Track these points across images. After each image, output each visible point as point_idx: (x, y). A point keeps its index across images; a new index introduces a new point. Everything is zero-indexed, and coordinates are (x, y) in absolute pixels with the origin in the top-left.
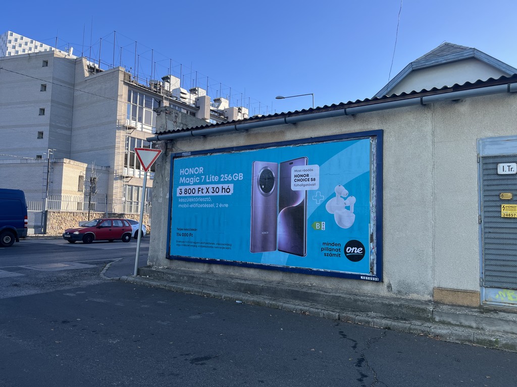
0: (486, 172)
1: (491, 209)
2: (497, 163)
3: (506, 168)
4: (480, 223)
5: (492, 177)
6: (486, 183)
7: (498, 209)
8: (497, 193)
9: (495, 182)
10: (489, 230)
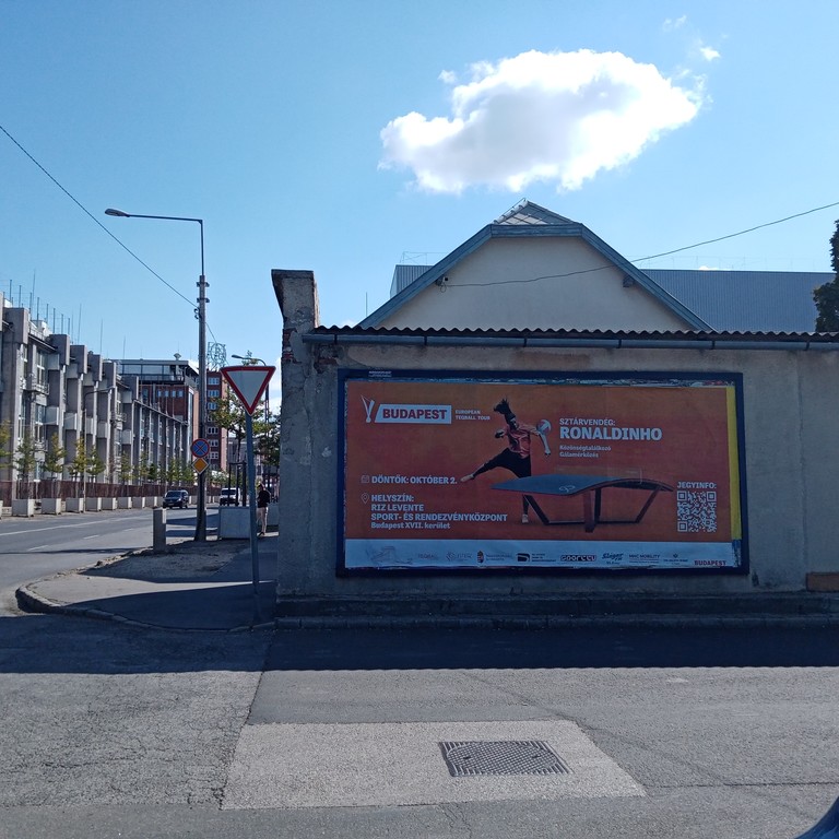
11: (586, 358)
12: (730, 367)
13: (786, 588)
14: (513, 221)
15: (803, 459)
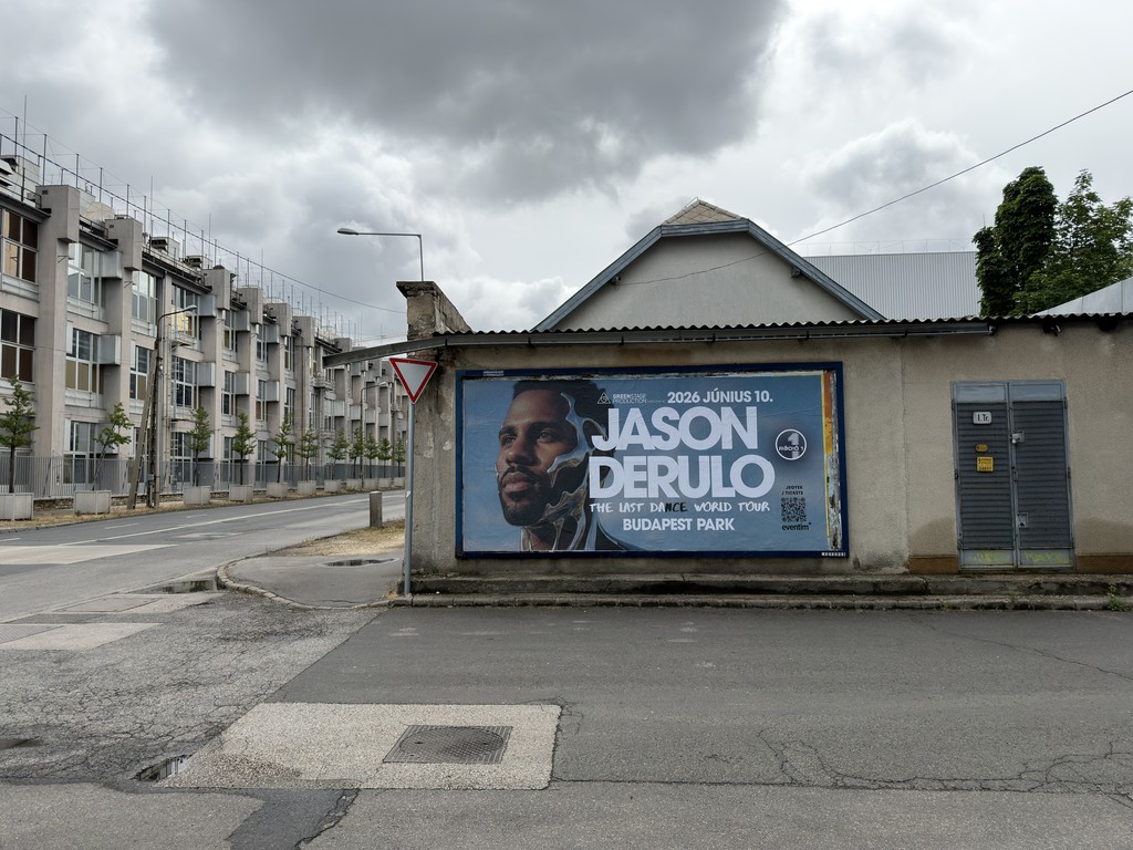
0: (961, 421)
1: (966, 463)
2: (973, 412)
3: (982, 417)
4: (956, 479)
5: (967, 427)
6: (961, 433)
7: (973, 462)
8: (973, 444)
9: (971, 433)
10: (966, 486)
11: (686, 352)
12: (830, 357)
13: (887, 570)
14: (683, 221)
15: (906, 445)
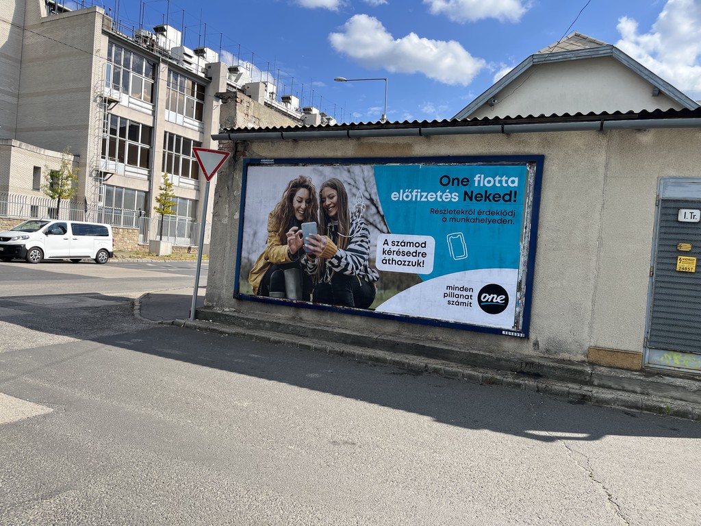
0: (665, 218)
1: (665, 261)
2: (679, 209)
3: (688, 215)
4: (651, 276)
5: (671, 224)
6: (663, 230)
7: (673, 261)
8: (675, 243)
9: (674, 230)
10: (662, 285)
12: (534, 150)
